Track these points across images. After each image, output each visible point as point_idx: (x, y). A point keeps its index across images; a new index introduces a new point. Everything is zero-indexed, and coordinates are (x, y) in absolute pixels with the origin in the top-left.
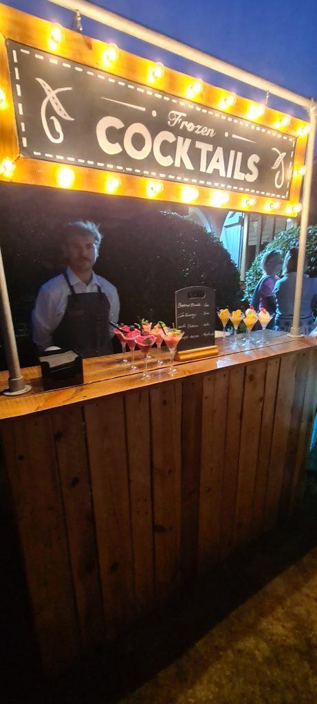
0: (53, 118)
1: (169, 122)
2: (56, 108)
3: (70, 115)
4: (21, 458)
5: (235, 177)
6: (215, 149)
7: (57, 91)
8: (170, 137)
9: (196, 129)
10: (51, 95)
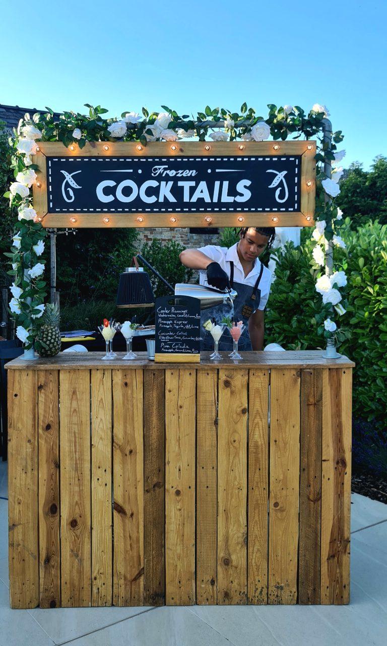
0: (69, 189)
1: (153, 174)
2: (71, 184)
3: (79, 186)
4: (16, 395)
5: (223, 201)
6: (197, 184)
7: (72, 174)
8: (154, 183)
9: (177, 174)
10: (69, 177)
